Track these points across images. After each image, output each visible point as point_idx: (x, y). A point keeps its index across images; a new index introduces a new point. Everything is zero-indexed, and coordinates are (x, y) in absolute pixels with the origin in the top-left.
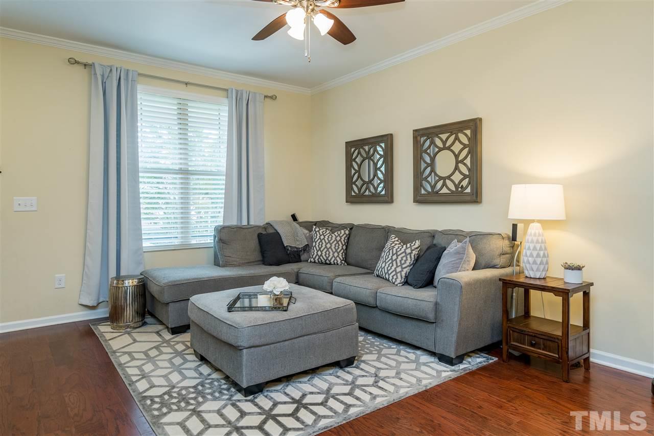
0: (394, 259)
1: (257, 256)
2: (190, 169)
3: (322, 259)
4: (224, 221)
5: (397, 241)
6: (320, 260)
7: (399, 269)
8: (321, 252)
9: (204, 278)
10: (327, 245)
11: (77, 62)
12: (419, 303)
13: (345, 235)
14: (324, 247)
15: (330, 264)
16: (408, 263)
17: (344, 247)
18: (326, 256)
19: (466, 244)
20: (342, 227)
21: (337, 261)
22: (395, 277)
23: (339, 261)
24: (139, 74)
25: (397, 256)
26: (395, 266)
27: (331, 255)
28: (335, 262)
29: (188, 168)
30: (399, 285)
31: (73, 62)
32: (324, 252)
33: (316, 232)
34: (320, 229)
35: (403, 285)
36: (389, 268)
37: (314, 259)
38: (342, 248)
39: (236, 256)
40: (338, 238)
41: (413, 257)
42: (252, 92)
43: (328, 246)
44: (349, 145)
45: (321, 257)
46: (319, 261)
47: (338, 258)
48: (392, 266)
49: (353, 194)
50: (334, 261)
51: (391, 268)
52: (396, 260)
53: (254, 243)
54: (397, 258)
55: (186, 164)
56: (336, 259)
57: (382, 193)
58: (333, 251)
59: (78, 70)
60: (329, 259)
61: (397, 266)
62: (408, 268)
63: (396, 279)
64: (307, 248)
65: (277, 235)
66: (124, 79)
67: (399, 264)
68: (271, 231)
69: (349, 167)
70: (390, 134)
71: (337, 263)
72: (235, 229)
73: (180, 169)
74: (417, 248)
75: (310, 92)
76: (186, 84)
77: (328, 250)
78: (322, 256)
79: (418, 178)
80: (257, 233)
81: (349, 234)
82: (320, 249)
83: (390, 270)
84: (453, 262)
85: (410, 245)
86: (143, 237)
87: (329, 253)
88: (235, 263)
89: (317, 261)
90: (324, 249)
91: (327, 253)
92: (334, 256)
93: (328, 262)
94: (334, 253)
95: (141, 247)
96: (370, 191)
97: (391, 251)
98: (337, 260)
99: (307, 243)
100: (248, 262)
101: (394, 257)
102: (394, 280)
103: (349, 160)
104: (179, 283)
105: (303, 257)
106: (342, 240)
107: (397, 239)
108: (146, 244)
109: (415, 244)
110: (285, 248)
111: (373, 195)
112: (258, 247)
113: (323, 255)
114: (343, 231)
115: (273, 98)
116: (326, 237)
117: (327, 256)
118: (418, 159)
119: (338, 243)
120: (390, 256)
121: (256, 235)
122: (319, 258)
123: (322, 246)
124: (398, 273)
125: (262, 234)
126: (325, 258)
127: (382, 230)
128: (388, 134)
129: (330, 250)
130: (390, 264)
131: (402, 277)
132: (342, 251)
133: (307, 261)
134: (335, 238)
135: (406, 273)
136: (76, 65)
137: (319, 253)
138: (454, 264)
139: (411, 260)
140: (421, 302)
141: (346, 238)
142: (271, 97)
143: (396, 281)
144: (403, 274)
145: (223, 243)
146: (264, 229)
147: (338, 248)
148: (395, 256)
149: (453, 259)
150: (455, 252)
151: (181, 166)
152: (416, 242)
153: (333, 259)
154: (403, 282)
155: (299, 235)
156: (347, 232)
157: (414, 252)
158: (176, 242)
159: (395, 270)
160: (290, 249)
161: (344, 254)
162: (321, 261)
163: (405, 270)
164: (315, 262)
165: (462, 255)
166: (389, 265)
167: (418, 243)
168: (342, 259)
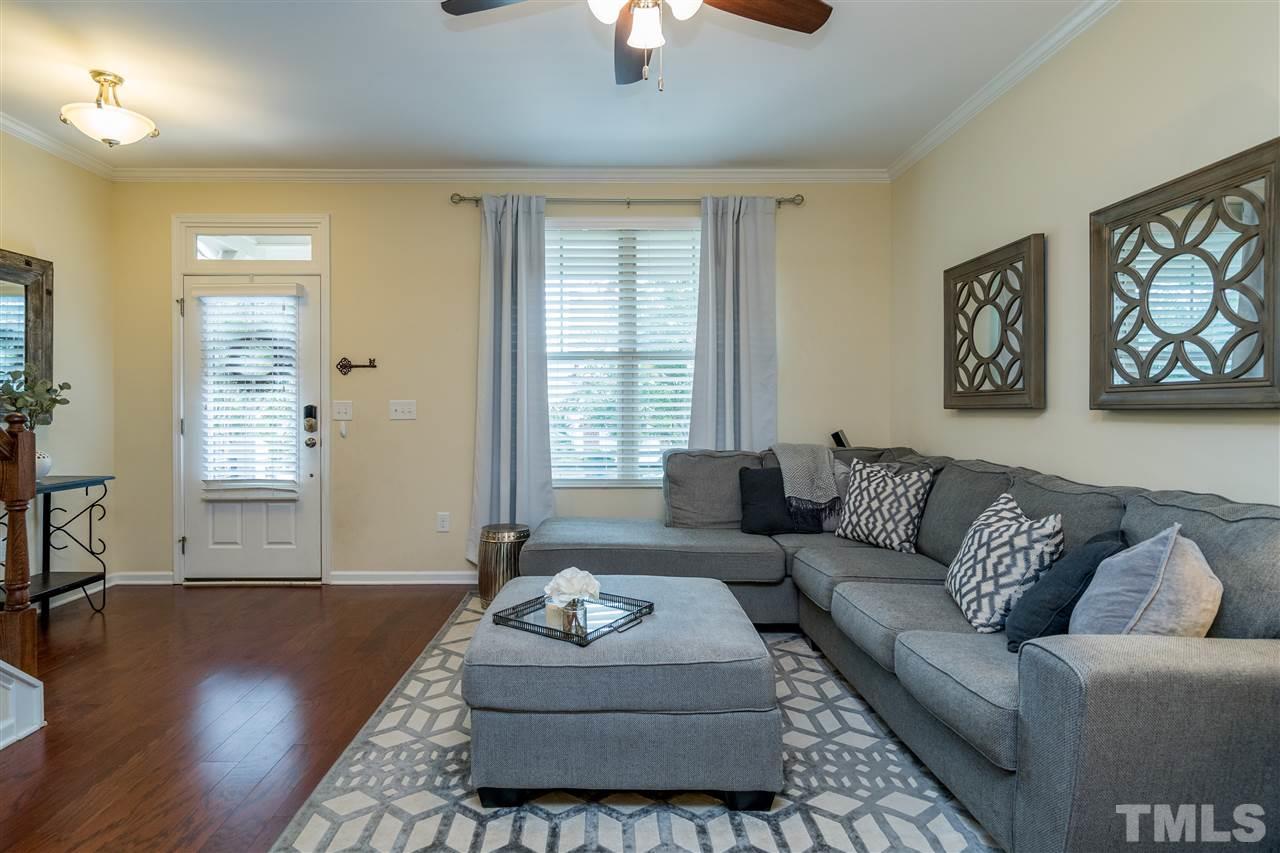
0: (979, 557)
1: (733, 511)
2: (639, 349)
3: (860, 533)
4: (691, 442)
5: (1011, 510)
6: (855, 534)
7: (988, 587)
8: (859, 516)
9: (593, 545)
10: (872, 504)
11: (462, 199)
13: (920, 484)
14: (865, 505)
15: (877, 546)
16: (1017, 574)
17: (915, 512)
18: (867, 528)
19: (1164, 545)
20: (923, 463)
21: (892, 542)
22: (974, 606)
23: (896, 542)
24: (549, 201)
25: (989, 551)
26: (979, 576)
27: (879, 527)
28: (888, 542)
29: (634, 349)
30: (979, 630)
31: (456, 199)
32: (863, 518)
33: (855, 472)
34: (864, 467)
35: (997, 631)
36: (965, 580)
37: (844, 531)
38: (909, 513)
39: (691, 509)
40: (900, 490)
41: (1034, 557)
42: (747, 198)
43: (875, 504)
44: (951, 275)
45: (858, 529)
46: (854, 537)
47: (894, 536)
48: (971, 576)
49: (959, 389)
50: (884, 541)
51: (968, 582)
52: (984, 560)
53: (730, 486)
54: (988, 556)
55: (634, 342)
56: (888, 536)
57: (1017, 387)
58: (883, 518)
59: (467, 209)
60: (875, 533)
61: (985, 578)
62: (1016, 587)
63: (975, 612)
64: (835, 505)
65: (776, 475)
66: (524, 212)
67: (990, 573)
68: (769, 464)
69: (951, 326)
70: (1036, 236)
71: (891, 545)
72: (697, 459)
73: (621, 352)
74: (1049, 536)
75: (886, 175)
76: (628, 203)
77: (873, 514)
78: (860, 527)
79: (1104, 342)
80: (740, 468)
81: (932, 483)
82: (856, 509)
83: (965, 584)
84: (1112, 598)
85: (1031, 525)
86: (553, 464)
87: (876, 520)
88: (689, 521)
89: (850, 536)
90: (865, 510)
91: (871, 520)
92: (884, 529)
93: (871, 539)
94: (886, 522)
95: (549, 480)
96: (992, 382)
97: (977, 535)
98: (891, 540)
99: (836, 495)
100: (715, 523)
101: (982, 553)
102: (970, 614)
103: (953, 308)
104: (547, 548)
105: (827, 524)
106: (910, 495)
107: (1014, 504)
108: (556, 475)
109: (1043, 525)
110: (786, 502)
111: (998, 391)
112: (737, 496)
113: (862, 523)
114: (916, 474)
115: (797, 201)
116: (874, 485)
117: (871, 526)
118: (1102, 289)
119: (898, 499)
120: (973, 548)
121: (738, 471)
122: (854, 529)
123: (861, 505)
124: (984, 596)
125: (748, 469)
126: (866, 532)
127: (1002, 477)
128: (1029, 238)
129: (877, 514)
130: (969, 568)
131: (993, 611)
132: (908, 519)
133: (834, 532)
134: (893, 489)
135: (1008, 602)
136: (462, 204)
137: (854, 519)
138: (1113, 603)
139: (1028, 568)
141: (922, 491)
142: (792, 201)
143: (975, 617)
144: (1000, 602)
145: (673, 482)
146: (756, 461)
147: (898, 511)
148: (984, 549)
149: (1114, 589)
150: (1125, 567)
151: (621, 346)
152: (1047, 520)
153: (884, 535)
154: (997, 624)
155: (824, 475)
156: (926, 477)
157: (1038, 547)
158: (614, 475)
159: (978, 587)
160: (794, 504)
161: (911, 527)
162: (859, 536)
163: (1005, 593)
164: (846, 537)
165: (1146, 579)
166: (966, 571)
167: (1052, 523)
168: (904, 537)
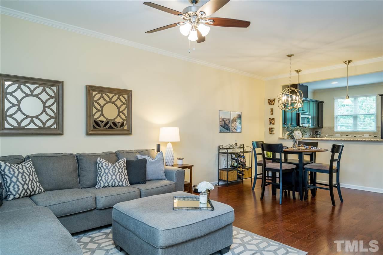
12: (170, 186)
44: (2, 77)
49: (8, 126)
96: (36, 125)
103: (2, 92)
111: (41, 128)
140: (171, 185)
